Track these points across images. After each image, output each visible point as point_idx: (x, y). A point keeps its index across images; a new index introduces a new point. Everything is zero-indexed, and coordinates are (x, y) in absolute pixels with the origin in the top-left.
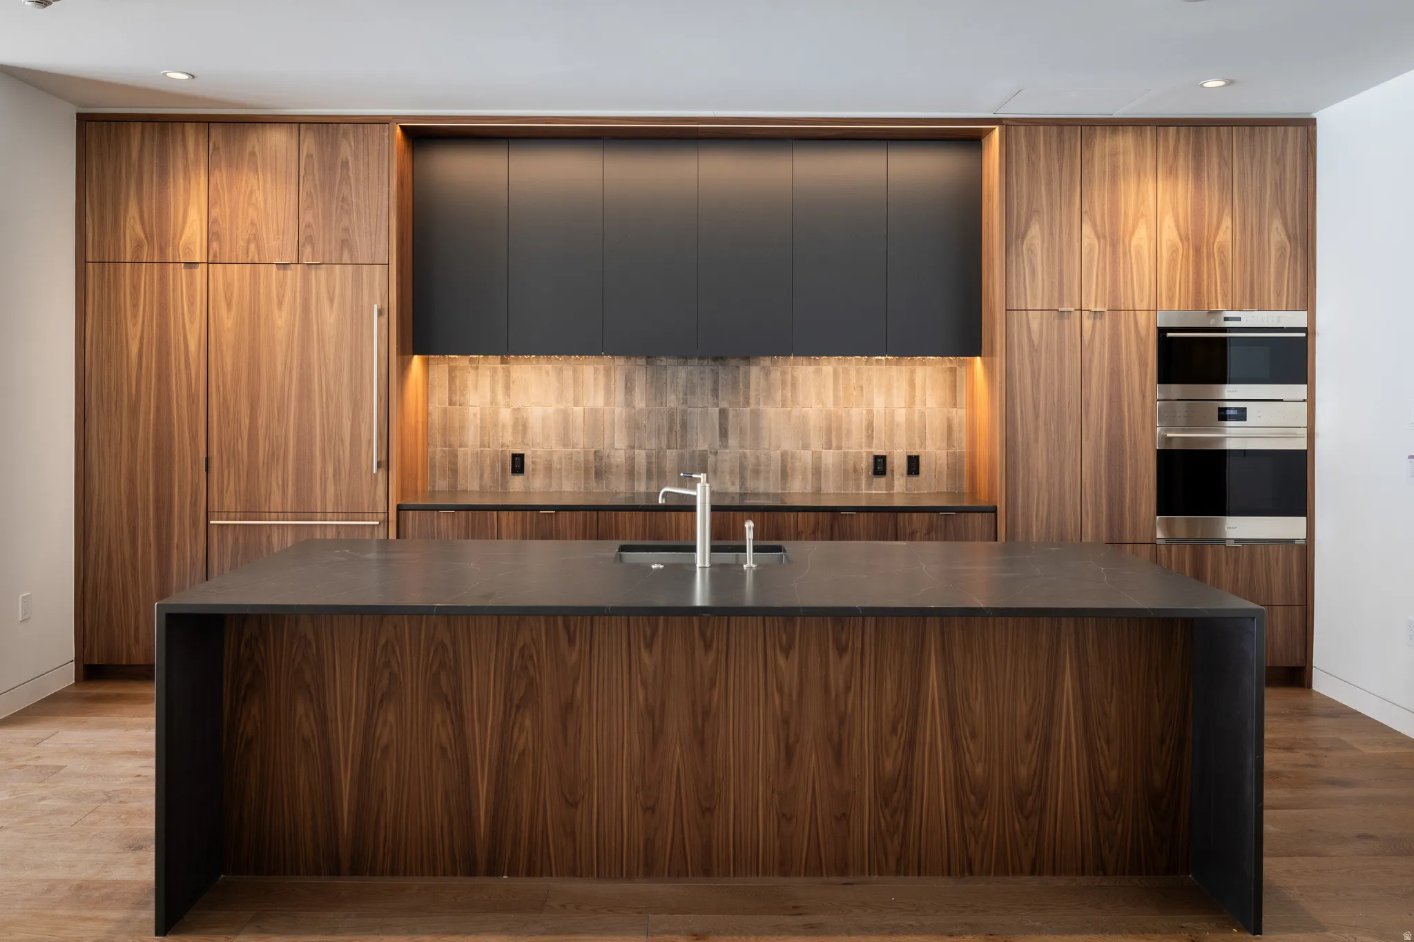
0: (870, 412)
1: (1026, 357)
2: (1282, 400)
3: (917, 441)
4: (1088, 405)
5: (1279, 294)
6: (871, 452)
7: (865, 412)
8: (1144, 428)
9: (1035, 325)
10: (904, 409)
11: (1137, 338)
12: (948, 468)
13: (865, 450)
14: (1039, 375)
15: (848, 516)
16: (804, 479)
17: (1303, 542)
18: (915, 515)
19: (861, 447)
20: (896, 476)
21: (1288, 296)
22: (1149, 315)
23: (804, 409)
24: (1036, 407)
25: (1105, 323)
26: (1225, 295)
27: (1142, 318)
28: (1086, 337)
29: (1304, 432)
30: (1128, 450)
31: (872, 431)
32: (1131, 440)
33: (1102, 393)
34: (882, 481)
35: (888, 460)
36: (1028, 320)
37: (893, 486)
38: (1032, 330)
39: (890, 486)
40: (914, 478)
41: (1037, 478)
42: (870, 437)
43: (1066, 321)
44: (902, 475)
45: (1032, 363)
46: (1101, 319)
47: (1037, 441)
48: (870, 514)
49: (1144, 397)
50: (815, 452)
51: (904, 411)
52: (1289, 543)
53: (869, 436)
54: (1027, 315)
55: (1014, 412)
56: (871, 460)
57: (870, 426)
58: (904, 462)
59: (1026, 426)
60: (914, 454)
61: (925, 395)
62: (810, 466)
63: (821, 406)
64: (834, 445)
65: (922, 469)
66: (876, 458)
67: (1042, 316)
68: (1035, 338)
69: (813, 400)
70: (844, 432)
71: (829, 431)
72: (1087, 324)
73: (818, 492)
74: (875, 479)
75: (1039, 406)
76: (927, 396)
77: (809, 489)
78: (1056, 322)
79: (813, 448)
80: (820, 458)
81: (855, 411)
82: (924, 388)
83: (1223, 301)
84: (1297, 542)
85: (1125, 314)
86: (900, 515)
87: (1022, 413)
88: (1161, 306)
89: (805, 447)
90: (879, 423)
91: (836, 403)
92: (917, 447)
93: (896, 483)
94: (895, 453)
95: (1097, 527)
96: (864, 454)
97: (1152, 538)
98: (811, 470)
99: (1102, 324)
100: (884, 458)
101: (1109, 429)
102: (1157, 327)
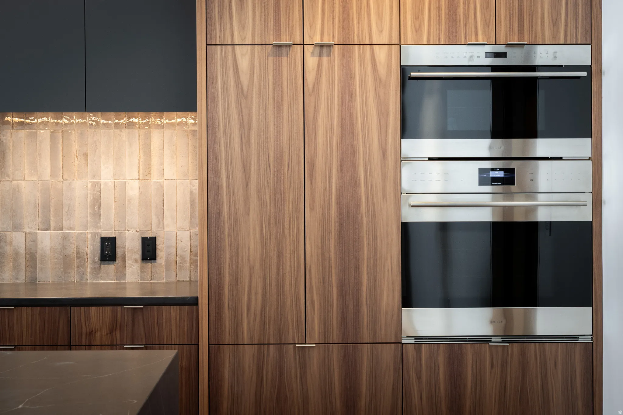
0: (96, 185)
1: (233, 105)
2: (560, 159)
3: (154, 221)
4: (313, 166)
5: (555, 23)
6: (97, 233)
7: (89, 185)
8: (384, 196)
9: (244, 63)
10: (137, 182)
11: (375, 80)
12: (191, 252)
13: (91, 230)
14: (250, 129)
15: (6, 312)
16: (16, 268)
17: (589, 339)
18: (93, 309)
19: (86, 227)
20: (129, 262)
21: (566, 25)
22: (390, 51)
23: (15, 182)
24: (246, 169)
25: (334, 61)
26: (486, 24)
27: (381, 53)
28: (310, 78)
29: (588, 199)
30: (365, 222)
31: (99, 208)
32: (368, 211)
33: (331, 151)
34: (111, 268)
35: (118, 242)
36: (235, 59)
37: (125, 275)
38: (240, 70)
39: (121, 273)
40: (149, 265)
41: (249, 260)
42: (97, 215)
43: (284, 59)
44: (136, 261)
45: (240, 112)
46: (329, 56)
47: (248, 213)
48: (35, 308)
49: (384, 154)
50: (29, 233)
51: (136, 184)
52: (572, 339)
53: (95, 214)
54: (234, 50)
55: (217, 175)
56: (98, 244)
57: (96, 202)
58: (137, 246)
59: (234, 194)
60: (149, 235)
61: (163, 164)
62: (22, 251)
63: (36, 178)
64: (53, 224)
65: (160, 253)
66: (104, 240)
67: (253, 53)
68: (245, 80)
69: (27, 171)
70: (65, 209)
71: (46, 207)
72: (311, 61)
73: (33, 282)
74: (102, 266)
75: (250, 169)
76: (165, 165)
77: (22, 278)
78: (271, 59)
79: (27, 230)
80: (35, 241)
81: (78, 184)
82: (162, 156)
83: (484, 33)
84: (581, 339)
85: (359, 50)
86: (75, 310)
87: (228, 177)
88: (406, 39)
89: (17, 228)
90: (107, 198)
91: (53, 174)
92: (154, 226)
93: (128, 270)
94: (127, 234)
95: (325, 322)
96: (89, 236)
97: (396, 335)
98: (24, 255)
99: (329, 62)
100: (113, 240)
101: (341, 195)
102: (401, 66)
